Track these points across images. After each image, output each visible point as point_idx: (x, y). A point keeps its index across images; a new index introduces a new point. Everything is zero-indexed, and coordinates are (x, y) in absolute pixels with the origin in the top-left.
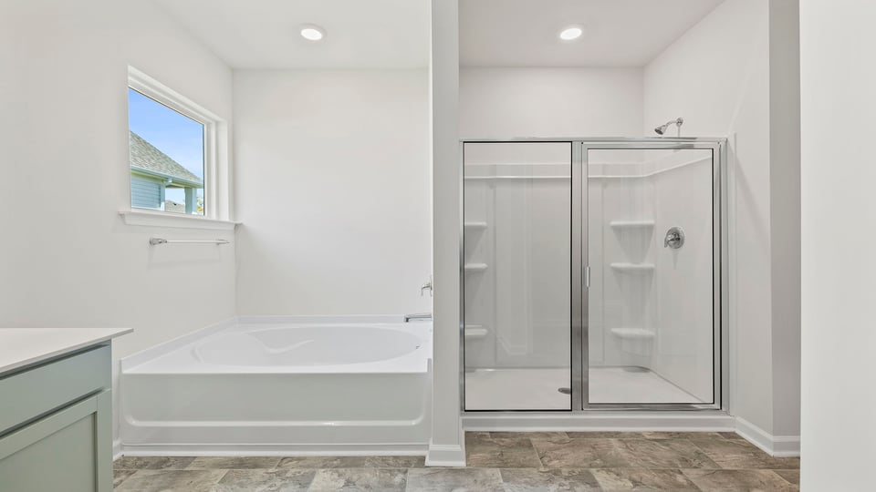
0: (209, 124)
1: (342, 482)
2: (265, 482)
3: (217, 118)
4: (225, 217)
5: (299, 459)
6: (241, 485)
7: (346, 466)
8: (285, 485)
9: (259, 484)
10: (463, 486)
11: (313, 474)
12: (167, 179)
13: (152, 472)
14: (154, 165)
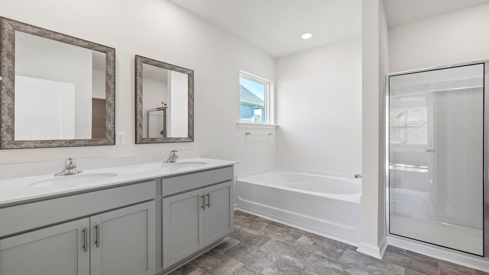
0: (266, 84)
1: (312, 243)
2: (281, 232)
3: (270, 81)
4: (272, 123)
5: (296, 229)
6: (273, 230)
7: (315, 238)
8: (288, 236)
9: (279, 232)
10: (376, 267)
11: (301, 236)
12: (255, 106)
13: (245, 217)
14: (250, 100)
